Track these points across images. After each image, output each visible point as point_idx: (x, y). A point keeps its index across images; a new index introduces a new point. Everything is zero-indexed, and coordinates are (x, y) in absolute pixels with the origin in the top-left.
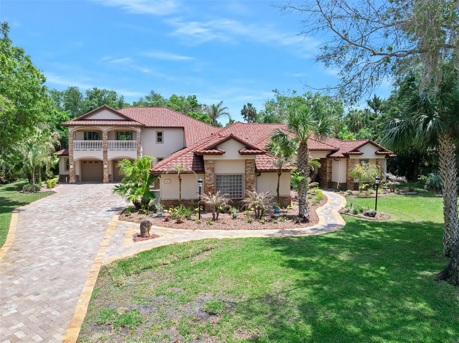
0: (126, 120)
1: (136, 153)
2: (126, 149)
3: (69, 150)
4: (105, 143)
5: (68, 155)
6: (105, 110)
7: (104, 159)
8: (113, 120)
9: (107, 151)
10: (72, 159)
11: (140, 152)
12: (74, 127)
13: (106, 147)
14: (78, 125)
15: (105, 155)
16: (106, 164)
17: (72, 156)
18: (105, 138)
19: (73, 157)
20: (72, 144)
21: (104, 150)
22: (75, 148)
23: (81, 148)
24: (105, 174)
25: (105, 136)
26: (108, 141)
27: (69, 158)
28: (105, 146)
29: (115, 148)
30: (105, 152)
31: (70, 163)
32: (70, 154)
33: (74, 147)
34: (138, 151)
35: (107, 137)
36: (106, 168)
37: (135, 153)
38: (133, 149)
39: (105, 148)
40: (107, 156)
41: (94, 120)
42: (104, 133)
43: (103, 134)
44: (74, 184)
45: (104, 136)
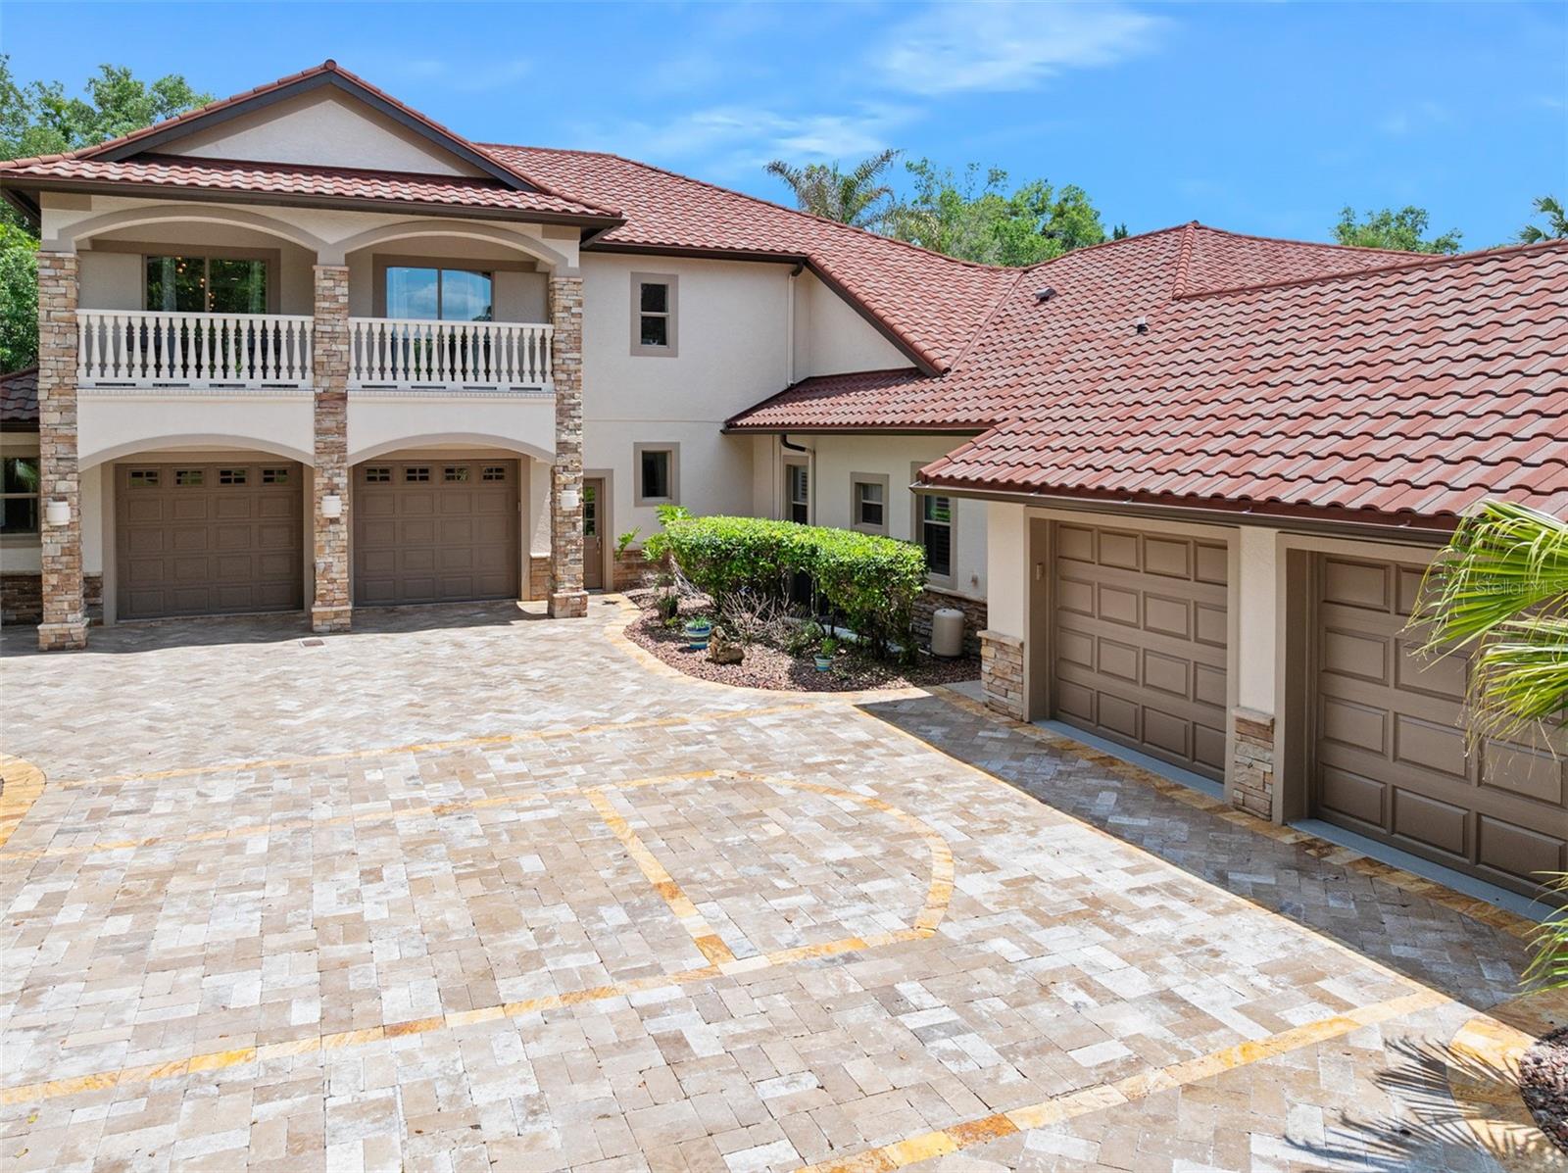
0: (476, 183)
1: (552, 410)
2: (482, 380)
3: (44, 383)
4: (333, 337)
5: (32, 425)
6: (330, 101)
7: (319, 452)
8: (386, 176)
9: (344, 398)
10: (63, 450)
11: (574, 407)
12: (88, 207)
13: (335, 364)
14: (124, 189)
15: (329, 423)
16: (332, 490)
17: (63, 431)
18: (335, 298)
19: (72, 442)
20: (71, 339)
21: (325, 383)
22: (89, 366)
23: (137, 370)
24: (329, 567)
25: (332, 287)
26: (353, 321)
27: (38, 447)
28: (330, 354)
29: (400, 374)
30: (332, 402)
31: (45, 486)
32: (48, 418)
33: (83, 359)
34: (561, 398)
35: (343, 290)
36: (334, 521)
37: (544, 410)
38: (527, 382)
39: (333, 374)
40: (342, 430)
41: (248, 166)
42: (320, 259)
43: (319, 273)
44: (78, 648)
45: (322, 284)
